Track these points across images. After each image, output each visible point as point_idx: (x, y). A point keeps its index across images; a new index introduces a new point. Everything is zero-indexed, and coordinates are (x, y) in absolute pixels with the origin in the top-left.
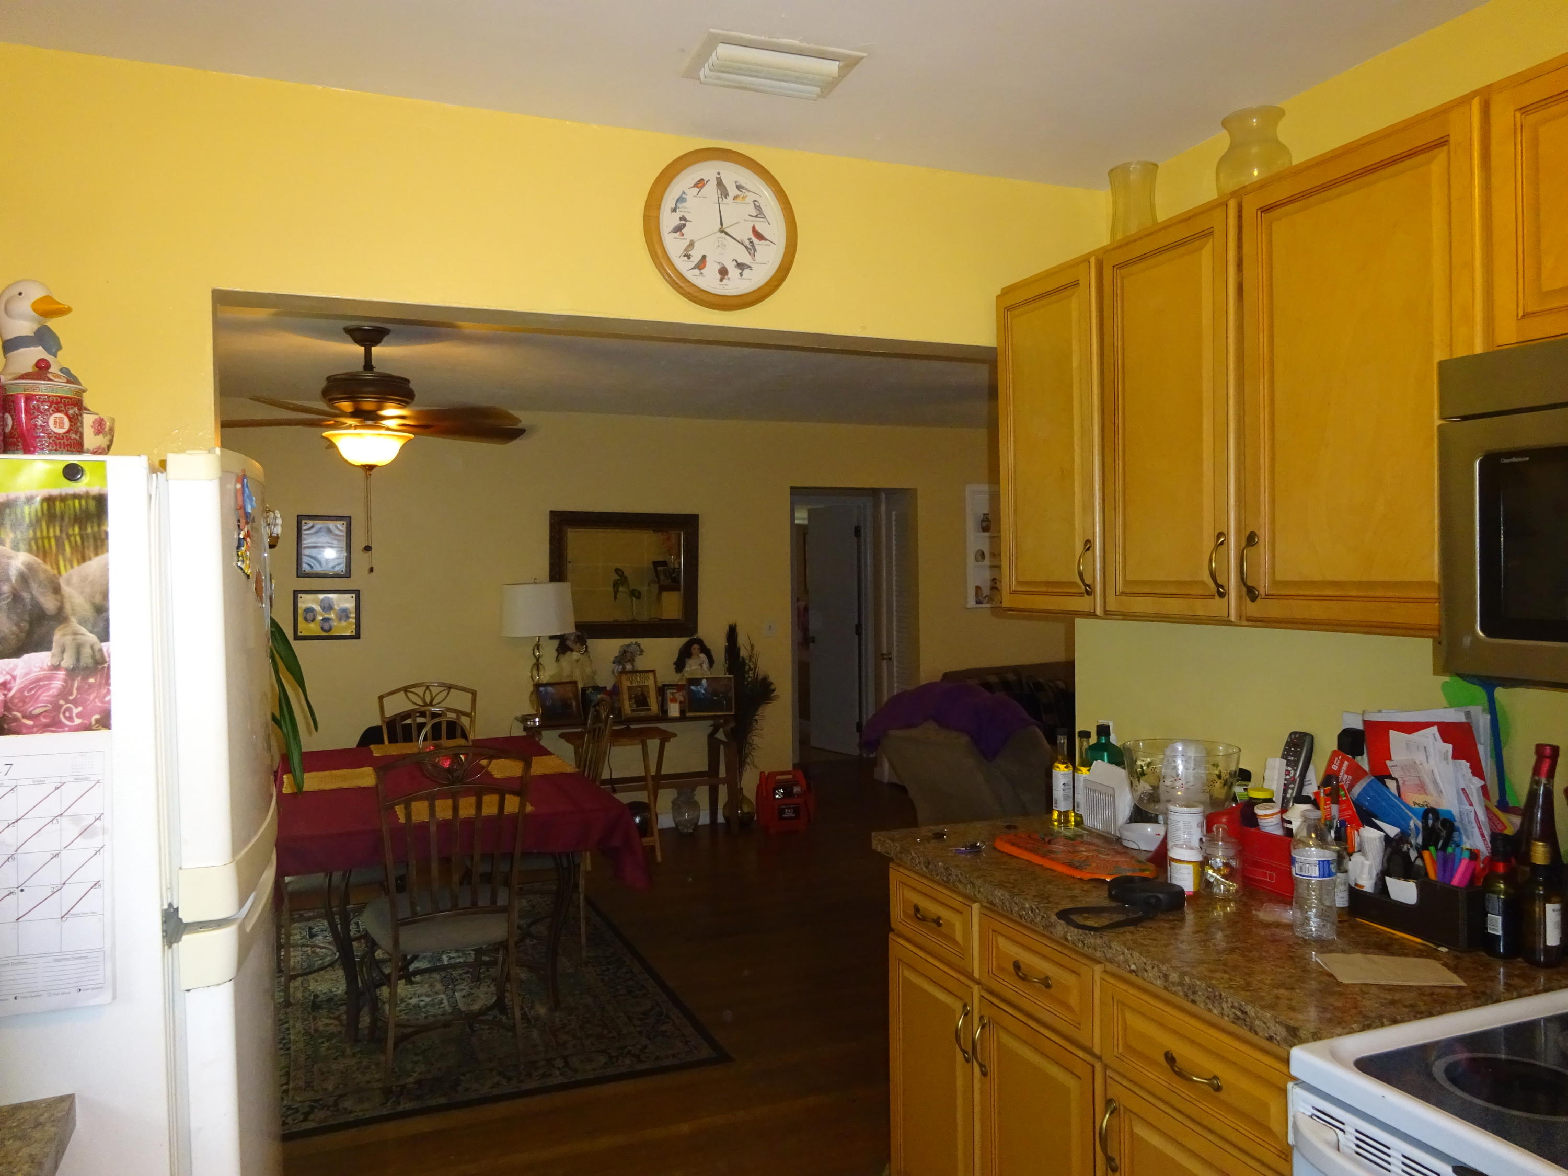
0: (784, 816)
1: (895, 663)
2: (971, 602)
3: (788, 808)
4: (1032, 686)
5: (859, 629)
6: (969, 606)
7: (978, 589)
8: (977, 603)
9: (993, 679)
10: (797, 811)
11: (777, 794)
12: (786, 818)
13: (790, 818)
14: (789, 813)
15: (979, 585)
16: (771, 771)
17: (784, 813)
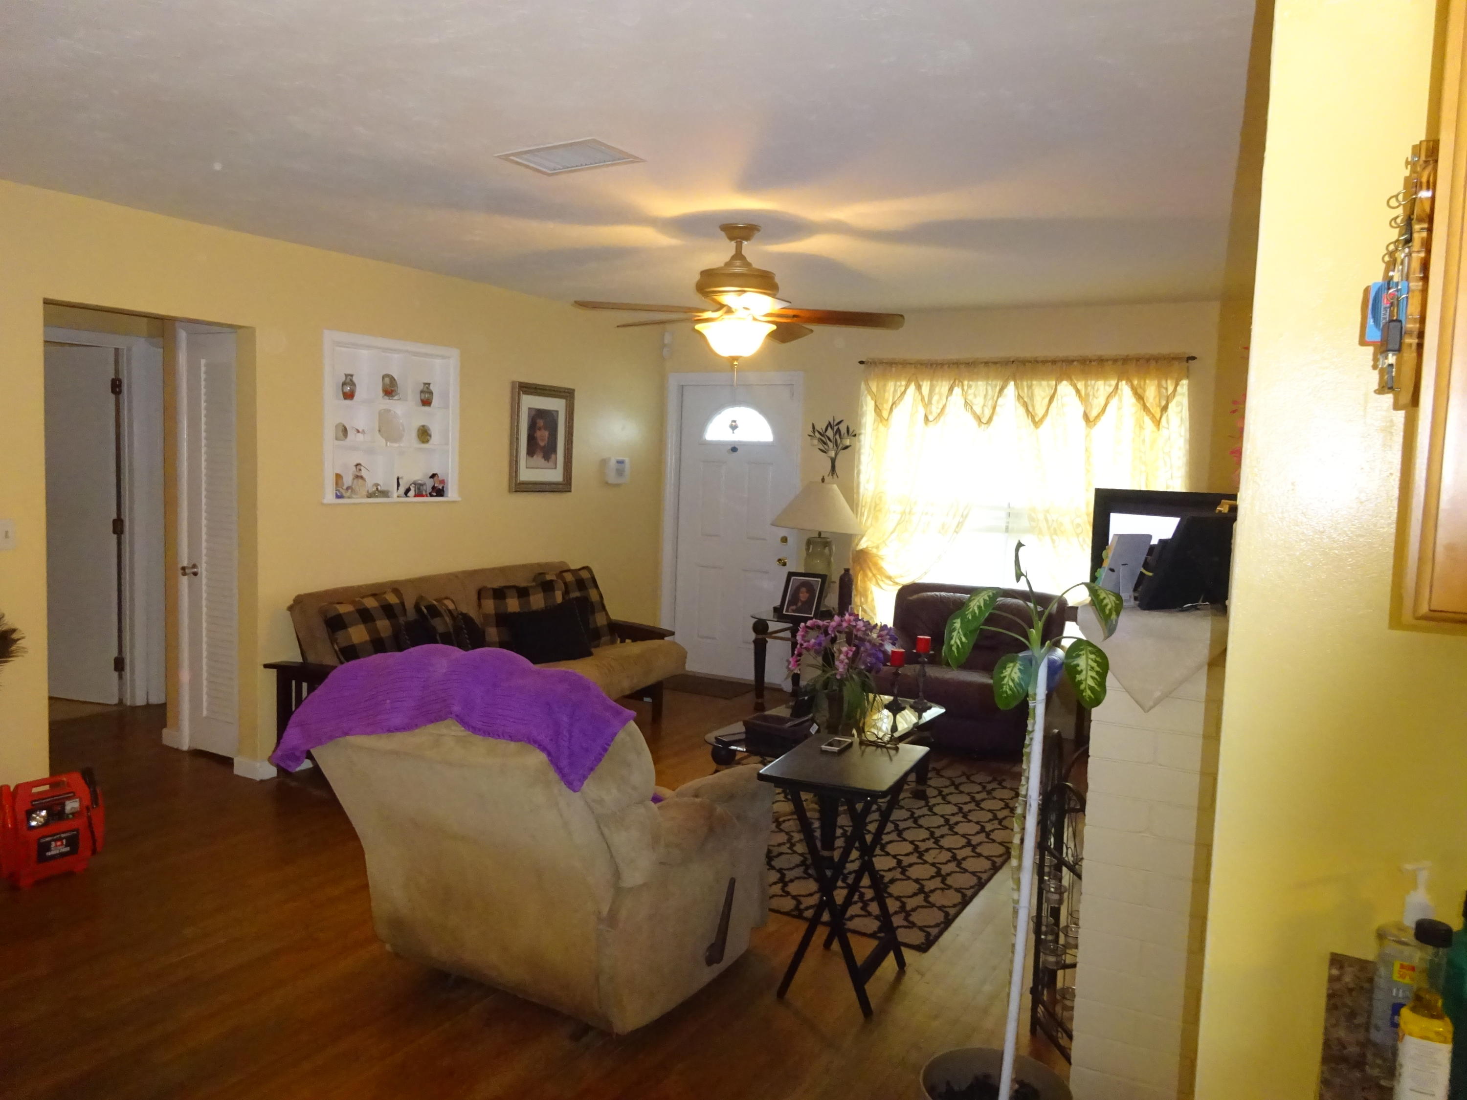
0: (49, 854)
1: (204, 581)
2: (329, 497)
3: (56, 840)
4: (425, 611)
5: (118, 526)
6: (325, 501)
7: (338, 477)
8: (338, 497)
9: (371, 603)
10: (72, 842)
11: (34, 819)
12: (53, 857)
13: (62, 855)
14: (57, 848)
15: (338, 472)
16: (19, 782)
17: (49, 850)
